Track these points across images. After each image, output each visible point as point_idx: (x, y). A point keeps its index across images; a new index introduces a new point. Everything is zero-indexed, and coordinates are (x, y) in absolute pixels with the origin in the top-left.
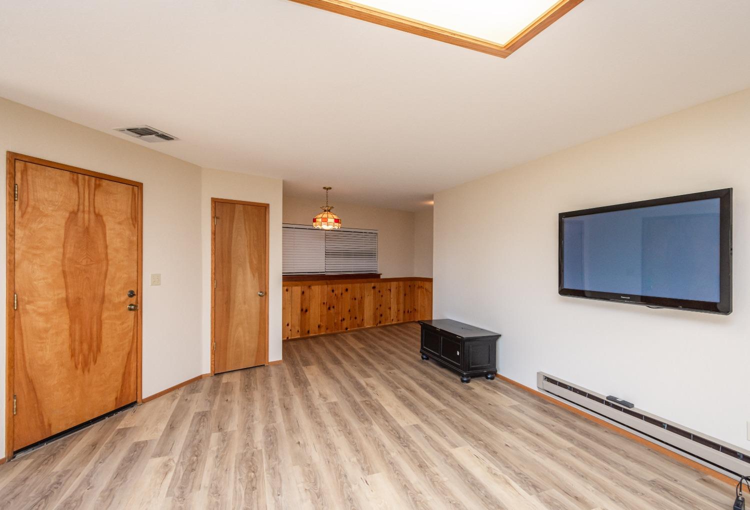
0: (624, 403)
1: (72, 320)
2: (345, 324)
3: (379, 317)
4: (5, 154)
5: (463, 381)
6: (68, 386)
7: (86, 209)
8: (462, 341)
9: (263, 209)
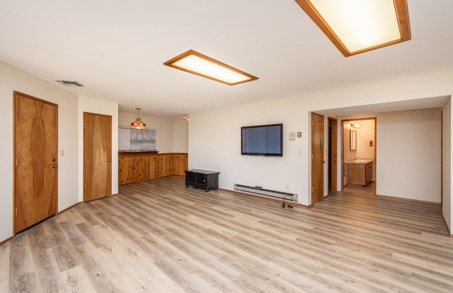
0: (260, 187)
1: (34, 172)
2: (140, 177)
3: (157, 173)
4: (13, 92)
5: (206, 191)
6: (33, 204)
7: (39, 118)
8: (206, 175)
9: (109, 118)
